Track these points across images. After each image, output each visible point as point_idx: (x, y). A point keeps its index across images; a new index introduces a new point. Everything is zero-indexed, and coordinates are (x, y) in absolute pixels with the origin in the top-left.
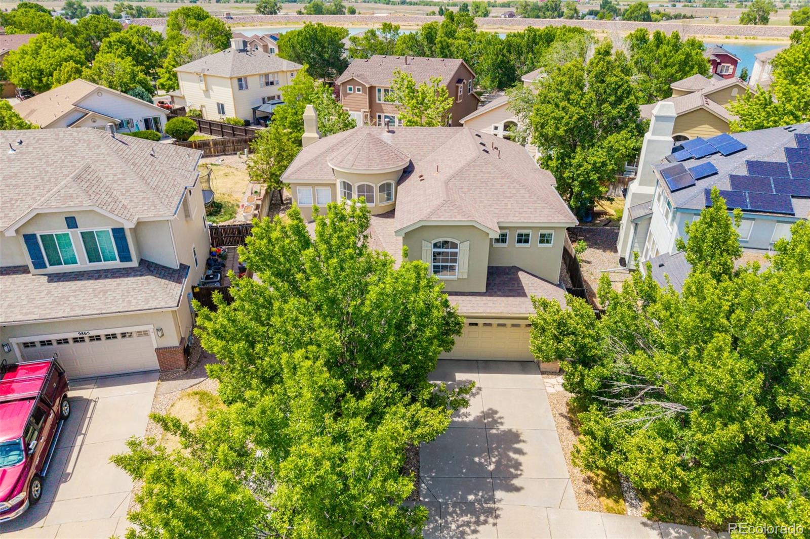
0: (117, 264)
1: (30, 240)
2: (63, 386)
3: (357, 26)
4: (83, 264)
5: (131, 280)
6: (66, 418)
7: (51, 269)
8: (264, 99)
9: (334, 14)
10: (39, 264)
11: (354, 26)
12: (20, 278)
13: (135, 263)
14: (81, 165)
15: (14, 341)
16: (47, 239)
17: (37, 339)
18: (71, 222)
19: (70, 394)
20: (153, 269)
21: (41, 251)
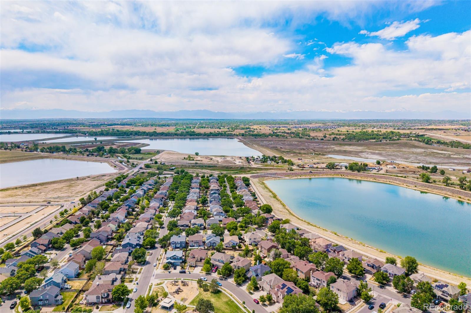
0: (222, 262)
15: (216, 265)
17: (218, 265)
19: (218, 268)
20: (224, 263)
21: (219, 261)
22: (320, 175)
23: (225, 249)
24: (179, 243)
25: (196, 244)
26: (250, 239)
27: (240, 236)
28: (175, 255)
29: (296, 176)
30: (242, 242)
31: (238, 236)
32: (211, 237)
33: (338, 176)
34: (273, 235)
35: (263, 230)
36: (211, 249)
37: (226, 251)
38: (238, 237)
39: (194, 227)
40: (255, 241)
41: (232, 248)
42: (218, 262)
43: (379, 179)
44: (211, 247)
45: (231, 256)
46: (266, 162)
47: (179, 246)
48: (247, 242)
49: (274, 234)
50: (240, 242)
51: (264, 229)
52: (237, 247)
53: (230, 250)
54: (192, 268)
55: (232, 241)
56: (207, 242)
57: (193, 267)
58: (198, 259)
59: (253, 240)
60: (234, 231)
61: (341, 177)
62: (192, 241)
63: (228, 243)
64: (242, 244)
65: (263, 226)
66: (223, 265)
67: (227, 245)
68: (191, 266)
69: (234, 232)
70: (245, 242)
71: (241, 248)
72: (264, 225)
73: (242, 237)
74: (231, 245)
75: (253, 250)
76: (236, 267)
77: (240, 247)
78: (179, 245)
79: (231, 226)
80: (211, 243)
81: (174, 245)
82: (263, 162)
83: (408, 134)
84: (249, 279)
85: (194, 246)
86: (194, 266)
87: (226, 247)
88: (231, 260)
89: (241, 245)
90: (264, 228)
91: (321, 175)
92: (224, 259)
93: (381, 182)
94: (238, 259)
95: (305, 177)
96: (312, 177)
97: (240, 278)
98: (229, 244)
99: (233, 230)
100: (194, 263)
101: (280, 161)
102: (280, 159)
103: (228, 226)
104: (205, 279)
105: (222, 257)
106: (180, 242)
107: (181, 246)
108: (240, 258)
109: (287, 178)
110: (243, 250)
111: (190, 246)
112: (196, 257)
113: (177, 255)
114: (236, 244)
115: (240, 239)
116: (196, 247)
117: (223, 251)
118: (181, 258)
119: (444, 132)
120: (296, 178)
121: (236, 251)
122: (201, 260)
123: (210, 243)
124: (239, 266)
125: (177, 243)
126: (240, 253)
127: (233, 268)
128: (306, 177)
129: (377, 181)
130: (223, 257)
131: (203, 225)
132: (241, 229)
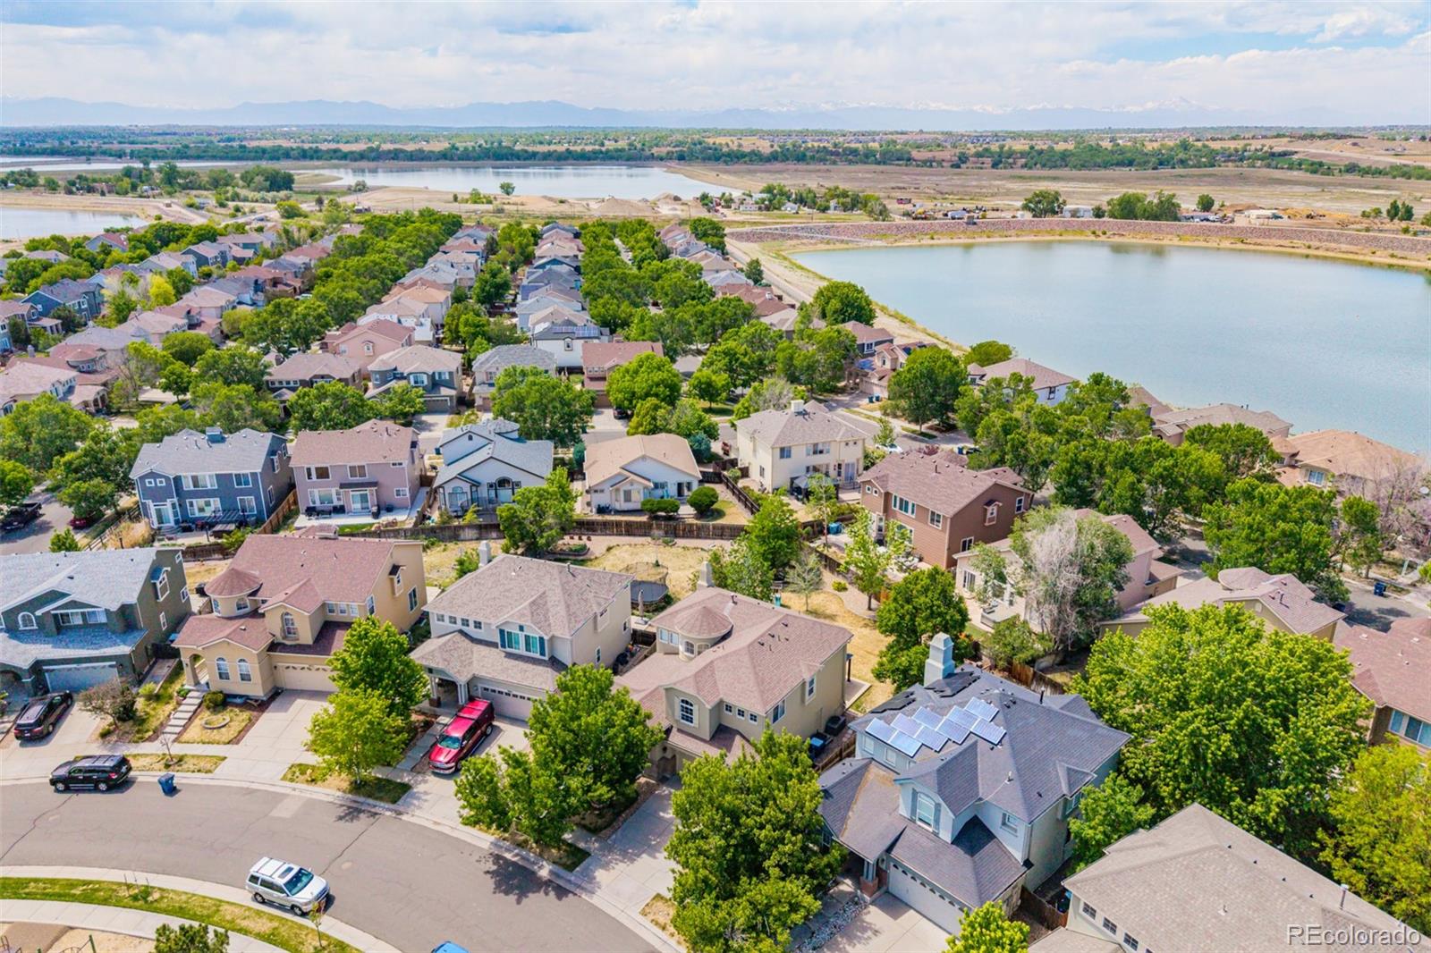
0: (538, 656)
1: (502, 632)
2: (492, 718)
3: (1188, 243)
4: (522, 651)
5: (541, 668)
6: (487, 736)
7: (508, 650)
8: (808, 468)
9: (1156, 218)
10: (503, 646)
11: (1181, 243)
12: (493, 649)
13: (546, 658)
14: (541, 591)
15: (480, 685)
16: (509, 634)
17: (491, 687)
18: (521, 628)
19: (495, 723)
20: (555, 663)
21: (506, 639)
22: (1009, 233)
23: (587, 527)
24: (210, 484)
25: (354, 494)
26: (785, 453)
27: (702, 435)
28: (53, 596)
29: (914, 237)
30: (717, 478)
31: (688, 436)
32: (477, 441)
33: (1083, 238)
34: (923, 434)
35: (841, 411)
36: (470, 526)
37: (597, 544)
38: (686, 442)
39: (387, 391)
40: (816, 469)
41: (644, 519)
42: (496, 655)
43: (1259, 241)
44: (469, 517)
45: (636, 585)
46: (779, 209)
47: (208, 513)
48: (754, 472)
49: (924, 428)
50: (706, 478)
51: (847, 406)
52: (686, 511)
53: (630, 530)
54: (225, 716)
55: (641, 468)
56: (444, 475)
57: (248, 703)
58: (288, 631)
59: (801, 457)
60: (656, 408)
61: (1093, 238)
62: (323, 473)
63: (616, 482)
64: (719, 489)
65: (843, 391)
66: (543, 681)
67: (603, 500)
68: (221, 702)
69: (661, 412)
70: (745, 473)
71: (720, 514)
72: (842, 384)
73: (716, 447)
74: (637, 499)
75: (817, 529)
76: (687, 714)
77: (706, 508)
78: (216, 503)
79: (640, 385)
80: (475, 484)
81: (168, 508)
82: (768, 208)
83: (1236, 150)
84: (870, 877)
85: (340, 510)
86: (256, 690)
87: (602, 510)
88: (637, 623)
89: (714, 497)
90: (844, 398)
91: (1012, 232)
92: (560, 629)
93: (1271, 248)
94: (708, 613)
95: (950, 241)
96: (979, 240)
97: (762, 891)
98: (625, 487)
99: (652, 401)
100: (253, 667)
101: (832, 203)
102: (833, 197)
103: (615, 388)
104: (297, 881)
105: (538, 605)
106: (220, 478)
107: (229, 508)
108: (729, 605)
109: (879, 243)
110: (734, 532)
111: (311, 511)
112: (273, 601)
113: (76, 596)
114: (673, 490)
115: (702, 456)
116: (356, 514)
117: (569, 542)
118: (125, 619)
119: (1355, 144)
120: (915, 242)
121: (681, 542)
122: (327, 629)
123: (466, 487)
124: (722, 707)
125: (188, 485)
126: (716, 558)
127: (659, 719)
128: (956, 241)
129: (1252, 247)
130: (555, 598)
131: (450, 385)
132: (707, 404)
